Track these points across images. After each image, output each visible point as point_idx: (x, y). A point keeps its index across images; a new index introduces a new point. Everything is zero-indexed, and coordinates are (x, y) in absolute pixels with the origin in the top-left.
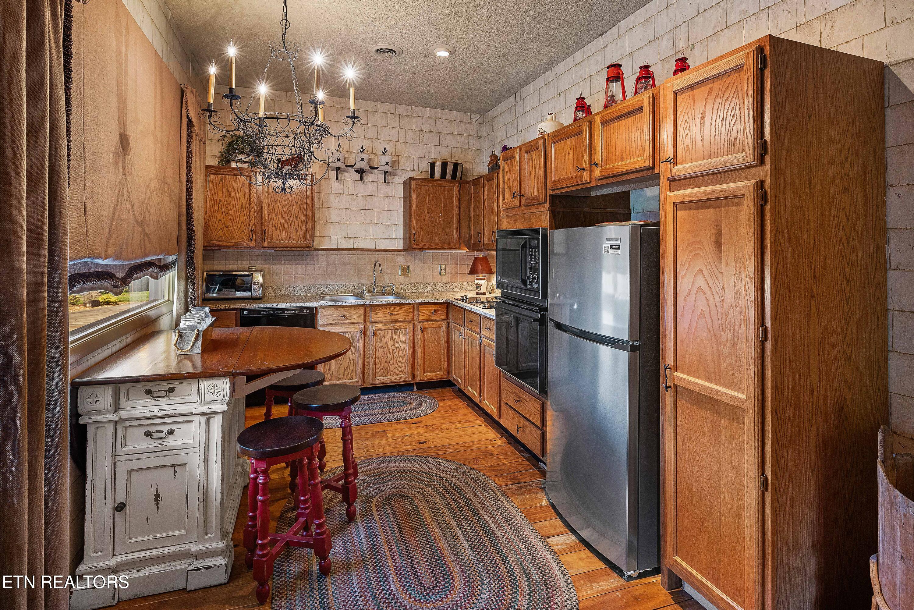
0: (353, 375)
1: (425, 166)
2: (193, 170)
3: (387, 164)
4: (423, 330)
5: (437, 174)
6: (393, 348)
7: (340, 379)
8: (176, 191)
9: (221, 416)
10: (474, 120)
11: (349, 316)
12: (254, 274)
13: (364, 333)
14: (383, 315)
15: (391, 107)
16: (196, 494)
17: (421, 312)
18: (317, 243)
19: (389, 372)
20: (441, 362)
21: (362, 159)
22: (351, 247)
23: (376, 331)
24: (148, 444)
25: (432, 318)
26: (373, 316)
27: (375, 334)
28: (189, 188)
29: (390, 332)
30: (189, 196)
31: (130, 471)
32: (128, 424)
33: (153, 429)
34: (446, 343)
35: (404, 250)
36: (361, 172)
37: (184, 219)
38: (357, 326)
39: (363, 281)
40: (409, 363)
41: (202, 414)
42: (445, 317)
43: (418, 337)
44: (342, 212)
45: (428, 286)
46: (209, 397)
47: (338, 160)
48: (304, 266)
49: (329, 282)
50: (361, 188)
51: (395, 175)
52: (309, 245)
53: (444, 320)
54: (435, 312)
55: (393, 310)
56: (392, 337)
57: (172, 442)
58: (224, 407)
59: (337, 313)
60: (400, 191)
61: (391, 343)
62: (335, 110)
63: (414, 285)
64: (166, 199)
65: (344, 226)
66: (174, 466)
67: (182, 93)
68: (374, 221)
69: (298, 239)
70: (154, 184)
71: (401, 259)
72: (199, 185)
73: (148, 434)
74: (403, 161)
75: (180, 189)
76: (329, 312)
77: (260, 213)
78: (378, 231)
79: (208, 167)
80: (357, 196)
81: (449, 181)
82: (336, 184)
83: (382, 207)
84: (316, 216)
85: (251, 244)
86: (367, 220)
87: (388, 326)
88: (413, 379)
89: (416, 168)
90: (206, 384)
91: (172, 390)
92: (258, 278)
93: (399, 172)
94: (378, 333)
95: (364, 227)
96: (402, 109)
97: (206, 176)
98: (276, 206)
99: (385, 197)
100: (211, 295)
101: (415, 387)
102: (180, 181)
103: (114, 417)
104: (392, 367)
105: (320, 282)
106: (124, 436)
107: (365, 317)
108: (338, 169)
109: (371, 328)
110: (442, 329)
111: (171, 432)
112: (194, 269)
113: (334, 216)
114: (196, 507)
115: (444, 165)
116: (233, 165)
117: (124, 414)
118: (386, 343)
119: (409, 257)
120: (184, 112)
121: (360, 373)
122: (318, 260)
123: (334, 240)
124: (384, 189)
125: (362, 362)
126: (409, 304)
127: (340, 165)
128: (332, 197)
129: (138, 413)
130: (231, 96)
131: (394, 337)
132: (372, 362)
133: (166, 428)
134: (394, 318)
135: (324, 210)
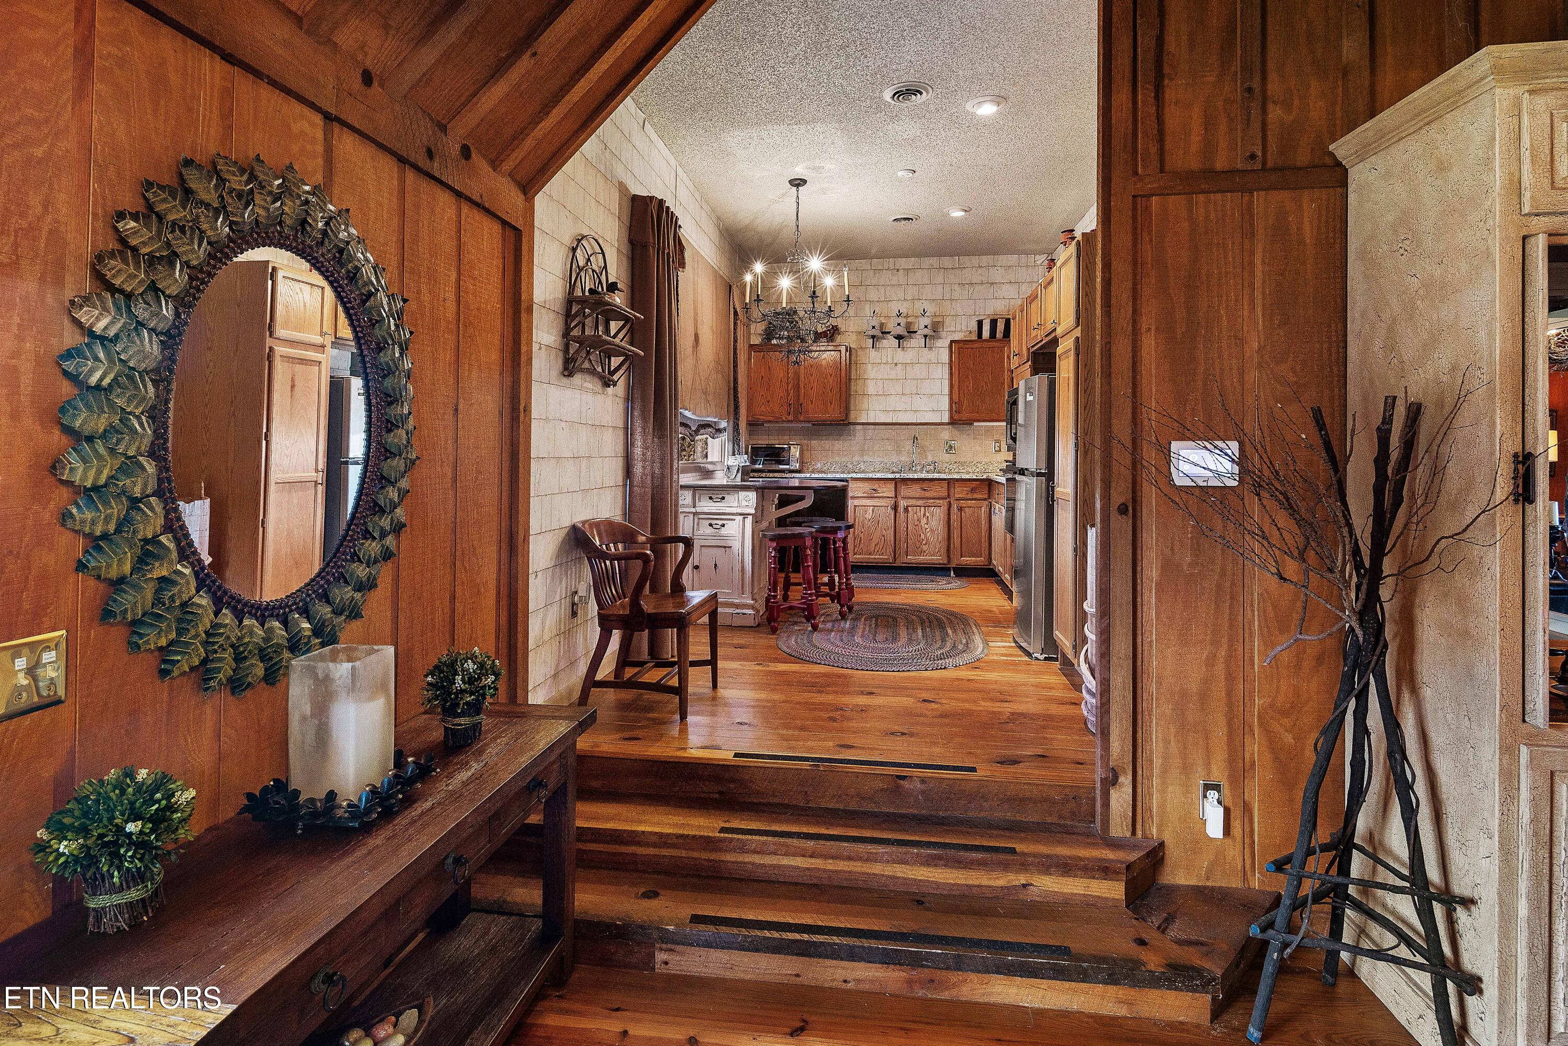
0: (884, 550)
1: (974, 326)
2: (738, 351)
3: (926, 327)
4: (960, 509)
5: (986, 333)
6: (926, 526)
7: (870, 554)
8: (726, 370)
9: (750, 517)
10: (1039, 262)
11: (880, 490)
12: (792, 447)
13: (895, 508)
14: (915, 490)
15: (934, 261)
16: (738, 567)
17: (958, 489)
18: (852, 418)
19: (922, 552)
20: (980, 545)
21: (899, 324)
22: (889, 421)
23: (908, 506)
24: (710, 531)
25: (970, 496)
26: (904, 491)
27: (906, 510)
28: (735, 366)
29: (923, 509)
30: (735, 372)
31: (702, 546)
32: (701, 516)
33: (713, 522)
34: (987, 526)
35: (948, 424)
36: (899, 337)
37: (732, 392)
38: (888, 500)
39: (903, 459)
40: (944, 545)
41: (741, 514)
42: (986, 496)
43: (954, 517)
44: (880, 383)
45: (979, 465)
46: (744, 503)
47: (874, 327)
48: (841, 442)
49: (866, 458)
50: (900, 356)
51: (939, 338)
52: (844, 418)
53: (985, 499)
54: (973, 490)
55: (925, 485)
56: (924, 515)
57: (724, 531)
58: (753, 511)
59: (867, 486)
60: (945, 356)
61: (924, 521)
62: (872, 272)
63: (963, 464)
64: (720, 376)
65: (882, 398)
66: (725, 547)
67: (730, 287)
68: (915, 392)
69: (833, 413)
70: (712, 365)
71: (946, 434)
72: (743, 363)
73: (711, 525)
74: (948, 321)
75: (729, 368)
76: (860, 484)
77: (797, 387)
78: (920, 403)
79: (751, 346)
80: (896, 364)
81: (1000, 340)
82: (873, 353)
83: (924, 375)
84: (853, 388)
85: (790, 418)
86: (907, 391)
87: (920, 503)
88: (949, 562)
89: (964, 328)
90: (743, 494)
91: (723, 498)
92: (795, 452)
93: (944, 334)
94: (910, 509)
95: (904, 398)
96: (947, 262)
97: (750, 355)
98: (812, 379)
99: (929, 363)
100: (757, 466)
101: (952, 573)
102: (729, 361)
103: (693, 510)
104: (925, 548)
105: (856, 458)
106: (698, 524)
107: (896, 491)
108: (873, 337)
109: (902, 503)
110: (983, 509)
111: (723, 525)
112: (739, 434)
113: (871, 388)
114: (737, 575)
115: (994, 323)
116: (774, 342)
117: (698, 510)
118: (919, 520)
119: (956, 432)
120: (732, 306)
121: (890, 550)
122: (855, 436)
123: (871, 414)
124: (927, 355)
125: (892, 539)
126: (944, 479)
127: (877, 332)
128: (869, 366)
129: (706, 510)
130: (758, 300)
131: (927, 514)
132: (903, 539)
133: (720, 522)
134: (927, 494)
135: (861, 382)
